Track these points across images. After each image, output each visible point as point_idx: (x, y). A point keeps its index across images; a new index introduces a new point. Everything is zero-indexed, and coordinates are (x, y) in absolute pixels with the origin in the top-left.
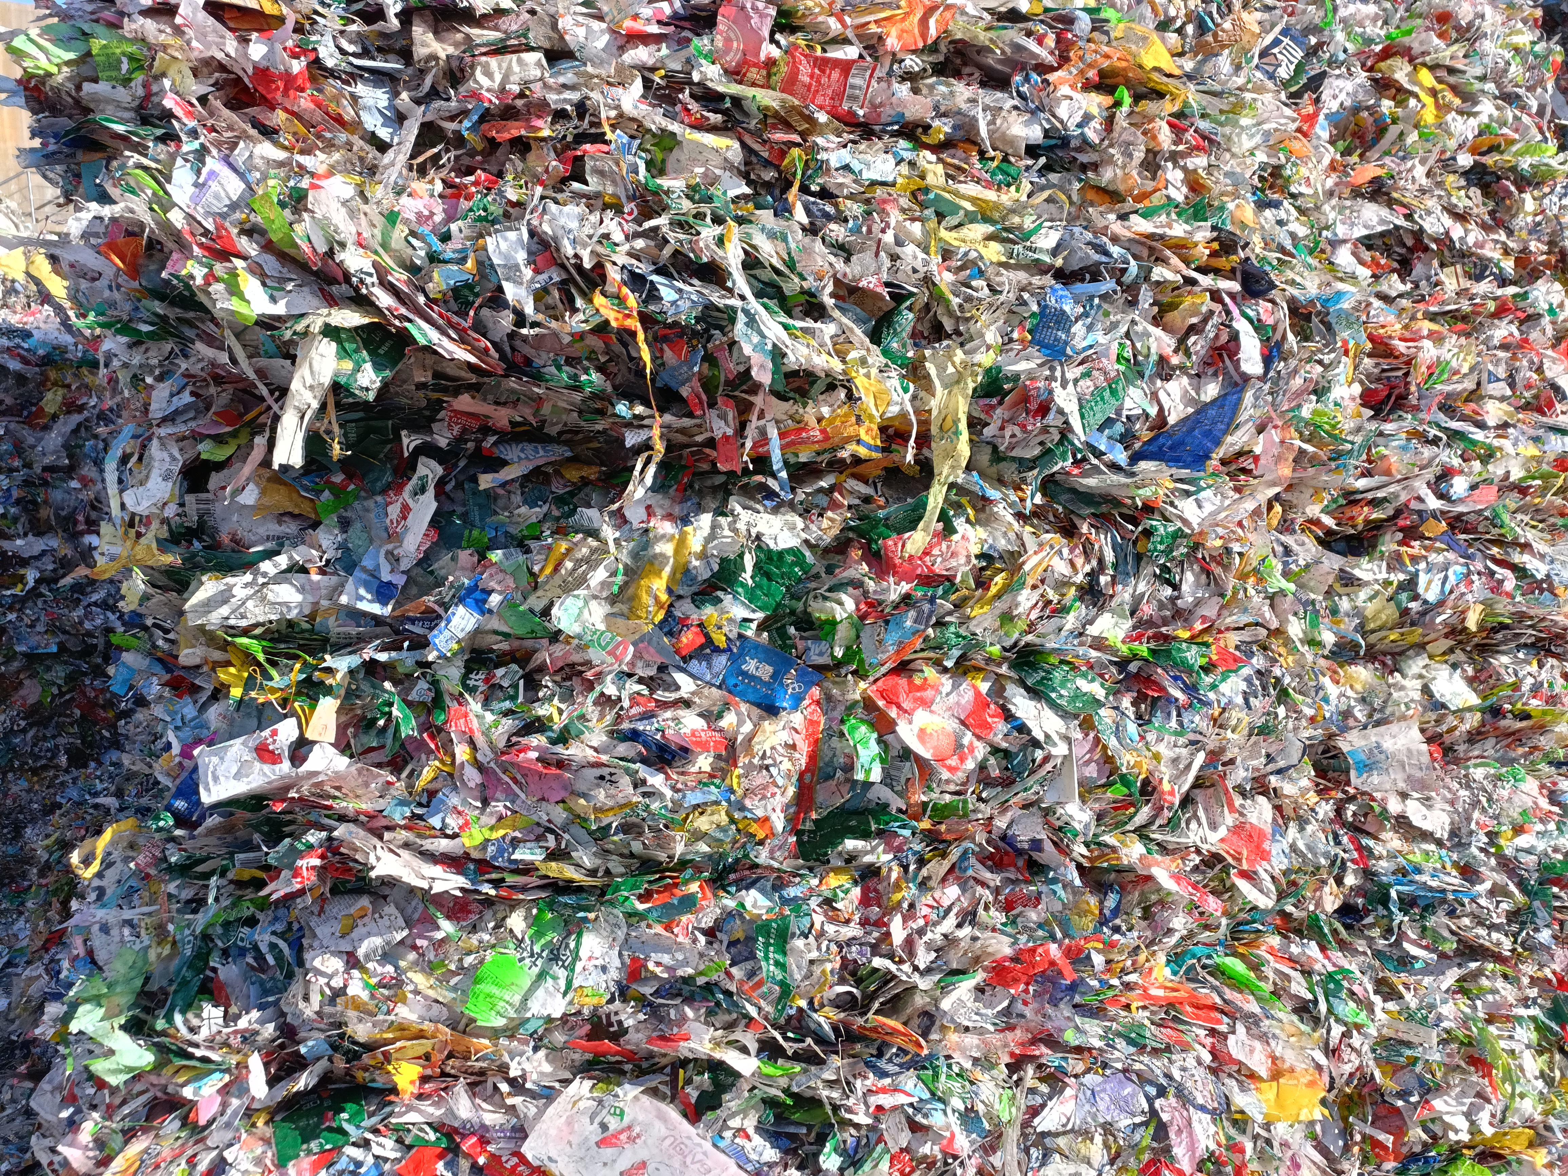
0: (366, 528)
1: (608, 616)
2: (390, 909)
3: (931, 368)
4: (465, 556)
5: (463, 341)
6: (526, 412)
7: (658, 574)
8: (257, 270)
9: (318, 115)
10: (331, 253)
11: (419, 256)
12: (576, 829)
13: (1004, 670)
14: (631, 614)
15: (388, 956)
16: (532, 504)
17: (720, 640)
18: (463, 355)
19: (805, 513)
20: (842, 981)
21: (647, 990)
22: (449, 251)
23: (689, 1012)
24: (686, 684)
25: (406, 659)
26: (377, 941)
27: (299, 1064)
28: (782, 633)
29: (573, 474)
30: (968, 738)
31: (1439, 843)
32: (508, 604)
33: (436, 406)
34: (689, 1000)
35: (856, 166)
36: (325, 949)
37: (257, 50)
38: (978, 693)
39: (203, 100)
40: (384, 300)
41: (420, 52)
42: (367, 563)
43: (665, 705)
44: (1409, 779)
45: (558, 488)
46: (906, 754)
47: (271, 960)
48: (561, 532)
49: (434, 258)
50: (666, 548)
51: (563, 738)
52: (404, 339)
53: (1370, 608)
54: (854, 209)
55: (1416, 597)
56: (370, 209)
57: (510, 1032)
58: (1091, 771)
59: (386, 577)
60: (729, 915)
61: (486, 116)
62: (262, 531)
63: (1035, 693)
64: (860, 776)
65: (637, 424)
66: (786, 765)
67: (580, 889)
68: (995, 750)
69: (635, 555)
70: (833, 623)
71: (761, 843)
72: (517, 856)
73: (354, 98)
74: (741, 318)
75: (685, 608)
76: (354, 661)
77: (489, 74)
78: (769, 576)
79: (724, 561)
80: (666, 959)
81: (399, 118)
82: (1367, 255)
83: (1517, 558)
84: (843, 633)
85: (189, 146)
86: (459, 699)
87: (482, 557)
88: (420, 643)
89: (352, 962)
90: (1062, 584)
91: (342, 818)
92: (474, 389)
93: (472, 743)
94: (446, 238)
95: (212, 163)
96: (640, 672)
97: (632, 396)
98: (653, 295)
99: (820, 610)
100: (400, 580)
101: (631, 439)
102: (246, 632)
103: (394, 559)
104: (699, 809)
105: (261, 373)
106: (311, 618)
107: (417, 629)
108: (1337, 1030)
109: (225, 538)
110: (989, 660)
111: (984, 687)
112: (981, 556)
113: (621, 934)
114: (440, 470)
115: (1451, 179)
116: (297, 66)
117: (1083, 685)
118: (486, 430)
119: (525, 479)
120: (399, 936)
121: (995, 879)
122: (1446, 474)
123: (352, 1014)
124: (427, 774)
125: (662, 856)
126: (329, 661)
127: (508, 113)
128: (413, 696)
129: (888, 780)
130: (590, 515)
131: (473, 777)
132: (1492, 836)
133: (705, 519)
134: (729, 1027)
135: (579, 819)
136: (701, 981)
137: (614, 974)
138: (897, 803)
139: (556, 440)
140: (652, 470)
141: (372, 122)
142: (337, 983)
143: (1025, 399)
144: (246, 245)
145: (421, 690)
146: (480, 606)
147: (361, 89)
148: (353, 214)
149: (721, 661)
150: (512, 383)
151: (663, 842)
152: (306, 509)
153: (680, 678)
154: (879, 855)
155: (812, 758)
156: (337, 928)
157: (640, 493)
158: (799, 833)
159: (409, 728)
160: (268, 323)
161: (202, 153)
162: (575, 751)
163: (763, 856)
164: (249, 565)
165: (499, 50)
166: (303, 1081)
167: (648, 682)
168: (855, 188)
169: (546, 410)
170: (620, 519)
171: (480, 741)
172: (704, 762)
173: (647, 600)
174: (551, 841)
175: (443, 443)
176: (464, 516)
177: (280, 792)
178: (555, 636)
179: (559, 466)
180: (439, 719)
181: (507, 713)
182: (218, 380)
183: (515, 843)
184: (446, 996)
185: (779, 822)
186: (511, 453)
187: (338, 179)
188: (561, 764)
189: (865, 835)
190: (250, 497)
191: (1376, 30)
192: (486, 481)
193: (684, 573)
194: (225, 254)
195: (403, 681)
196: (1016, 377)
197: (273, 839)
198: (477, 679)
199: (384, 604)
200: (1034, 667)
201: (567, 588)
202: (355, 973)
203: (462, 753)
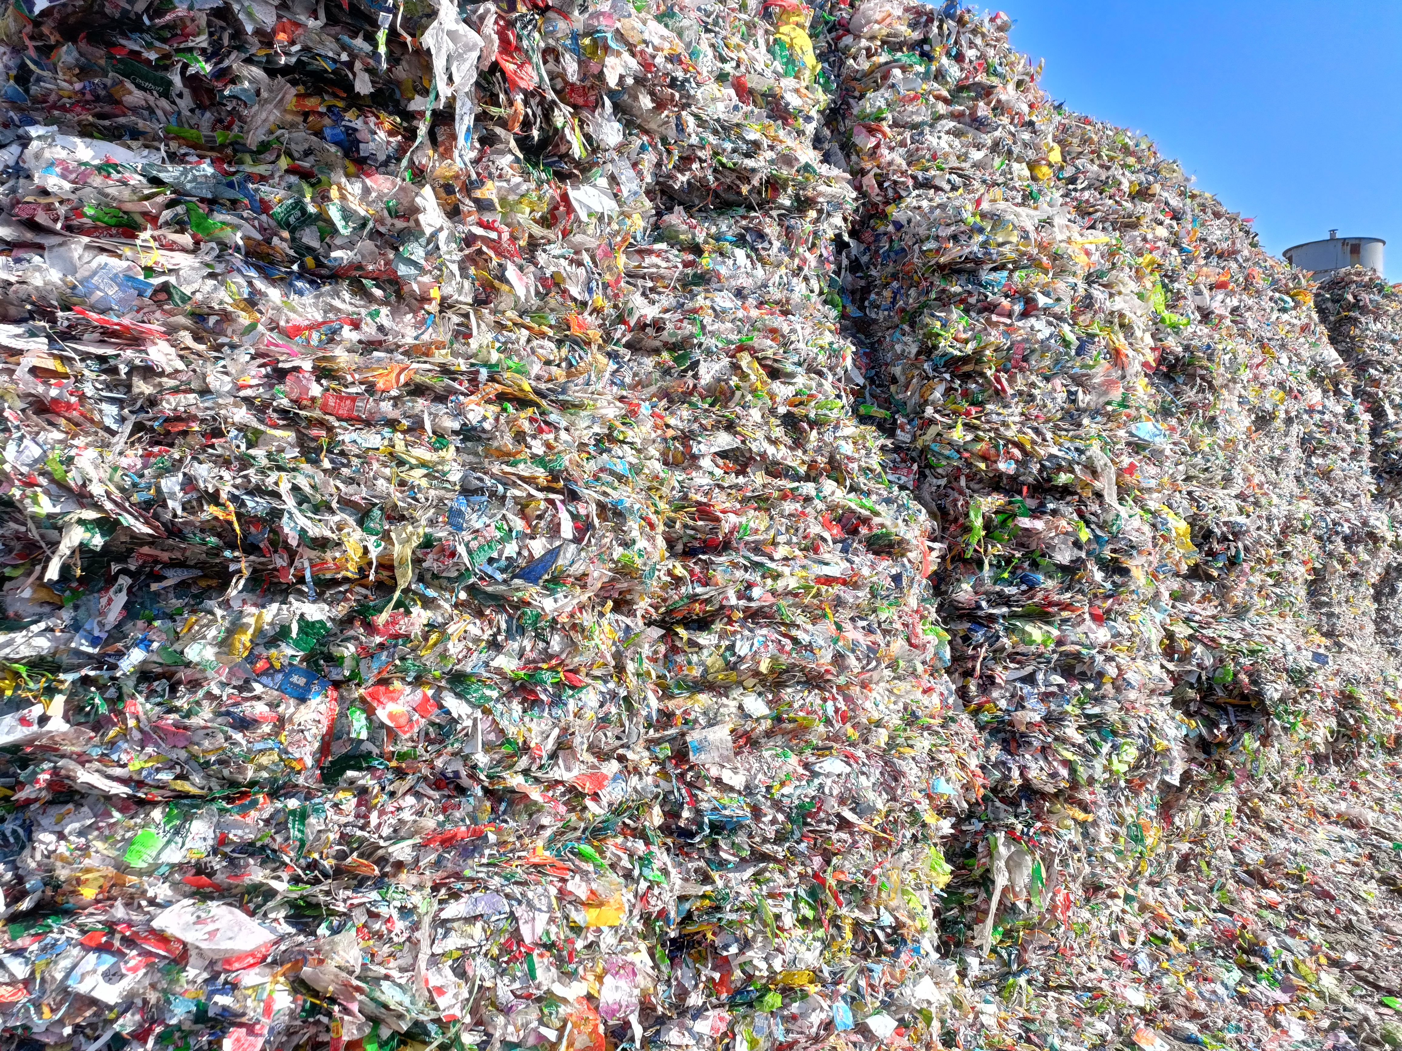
0: (88, 610)
1: (217, 654)
2: (85, 809)
3: (393, 535)
4: (140, 624)
5: (147, 523)
6: (177, 555)
7: (245, 632)
8: (47, 492)
9: (81, 419)
10: (84, 485)
11: (128, 483)
12: (192, 763)
13: (443, 683)
14: (230, 653)
15: (81, 833)
16: (178, 598)
17: (278, 666)
18: (147, 530)
19: (330, 604)
20: (339, 844)
21: (228, 850)
22: (143, 483)
23: (251, 861)
24: (258, 688)
25: (106, 674)
26: (77, 825)
27: (23, 894)
28: (316, 663)
29: (203, 584)
30: (416, 717)
31: (740, 793)
32: (163, 648)
33: (130, 551)
34: (251, 855)
35: (359, 441)
36: (45, 830)
37: (54, 392)
38: (425, 695)
39: (23, 410)
40: (109, 506)
41: (136, 390)
42: (87, 626)
43: (247, 699)
44: (721, 756)
45: (195, 590)
46: (382, 725)
47: (12, 840)
48: (194, 612)
49: (135, 485)
50: (251, 621)
51: (188, 714)
52: (117, 522)
53: (709, 661)
54: (355, 461)
55: (734, 654)
56: (106, 466)
57: (149, 872)
58: (492, 737)
59: (96, 633)
60: (277, 811)
61: (167, 420)
62: (31, 611)
63: (459, 696)
64: (353, 735)
65: (236, 560)
66: (314, 730)
67: (194, 797)
68: (433, 724)
69: (233, 623)
70: (343, 658)
71: (299, 772)
72: (159, 776)
73: (101, 411)
74: (286, 515)
75: (260, 650)
76: (76, 676)
77: (168, 402)
78: (307, 634)
79: (282, 627)
80: (240, 832)
81: (123, 420)
82: (720, 462)
83: (794, 632)
84: (348, 663)
85: (16, 435)
86: (133, 697)
87: (150, 623)
88: (114, 667)
89: (61, 836)
90: (477, 640)
91: (63, 756)
92: (151, 544)
93: (138, 719)
94: (142, 476)
95: (27, 442)
96: (234, 683)
97: (233, 547)
98: (243, 504)
99: (337, 651)
100: (104, 636)
101: (232, 568)
102: (17, 661)
103: (102, 625)
104: (262, 752)
105: (42, 536)
106: (54, 655)
107: (111, 660)
108: (643, 885)
109: (11, 613)
110: (435, 679)
111: (430, 693)
112: (428, 625)
113: (215, 820)
114: (130, 581)
115: (773, 420)
116: (73, 400)
117: (488, 692)
118: (156, 561)
119: (177, 586)
120: (89, 822)
121: (436, 795)
122: (750, 586)
123: (59, 864)
124: (112, 733)
125: (240, 778)
126: (62, 676)
127: (178, 419)
128: (107, 695)
129: (371, 739)
130: (211, 604)
131: (137, 735)
132: (769, 788)
133: (275, 606)
134: (274, 870)
135: (194, 757)
136: (259, 844)
137: (210, 842)
138: (376, 751)
139: (195, 567)
140: (242, 582)
141: (109, 422)
142: (52, 848)
143: (443, 550)
144: (43, 481)
145: (111, 693)
146: (147, 648)
147: (104, 406)
148: (97, 467)
149: (280, 676)
150: (171, 541)
151: (242, 770)
152: (56, 600)
153: (256, 685)
154: (366, 780)
155: (330, 728)
156: (53, 820)
157: (235, 592)
158: (322, 769)
159: (103, 709)
160: (50, 516)
161: (21, 438)
162: (195, 721)
163: (301, 781)
164: (25, 627)
165: (176, 391)
166: (25, 905)
167: (240, 689)
168: (357, 451)
169: (188, 553)
170: (226, 605)
171: (143, 717)
172: (266, 728)
173: (238, 645)
174: (178, 770)
175: (133, 568)
176: (142, 604)
177: (30, 742)
178: (188, 664)
179: (195, 580)
180: (121, 706)
181: (159, 704)
182: (19, 539)
183: (158, 770)
184: (113, 853)
185: (309, 762)
186: (169, 573)
187: (91, 449)
188: (186, 728)
189: (360, 769)
190: (27, 593)
191: (734, 337)
192: (154, 587)
193: (259, 632)
194: (32, 484)
195: (102, 689)
196: (440, 539)
197: (24, 767)
198: (143, 687)
199: (94, 646)
200: (461, 683)
201: (194, 639)
202: (62, 843)
203: (132, 723)
